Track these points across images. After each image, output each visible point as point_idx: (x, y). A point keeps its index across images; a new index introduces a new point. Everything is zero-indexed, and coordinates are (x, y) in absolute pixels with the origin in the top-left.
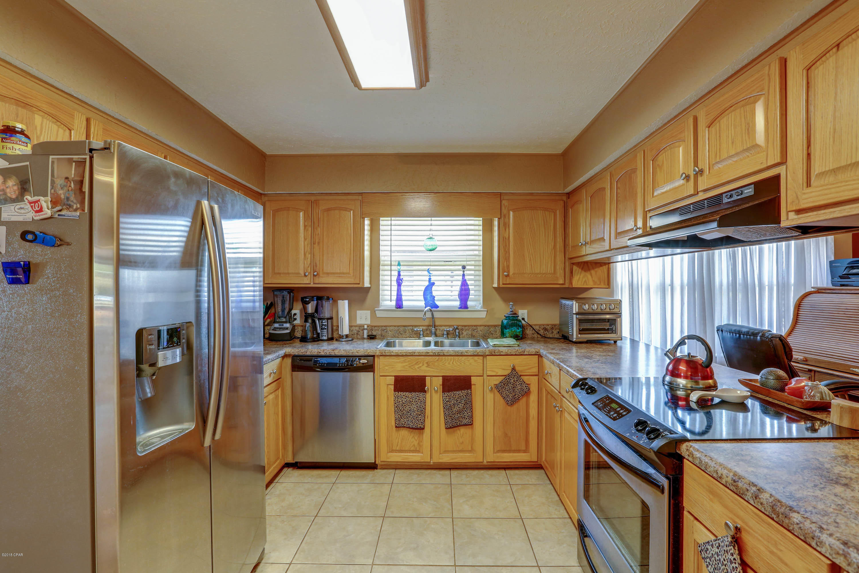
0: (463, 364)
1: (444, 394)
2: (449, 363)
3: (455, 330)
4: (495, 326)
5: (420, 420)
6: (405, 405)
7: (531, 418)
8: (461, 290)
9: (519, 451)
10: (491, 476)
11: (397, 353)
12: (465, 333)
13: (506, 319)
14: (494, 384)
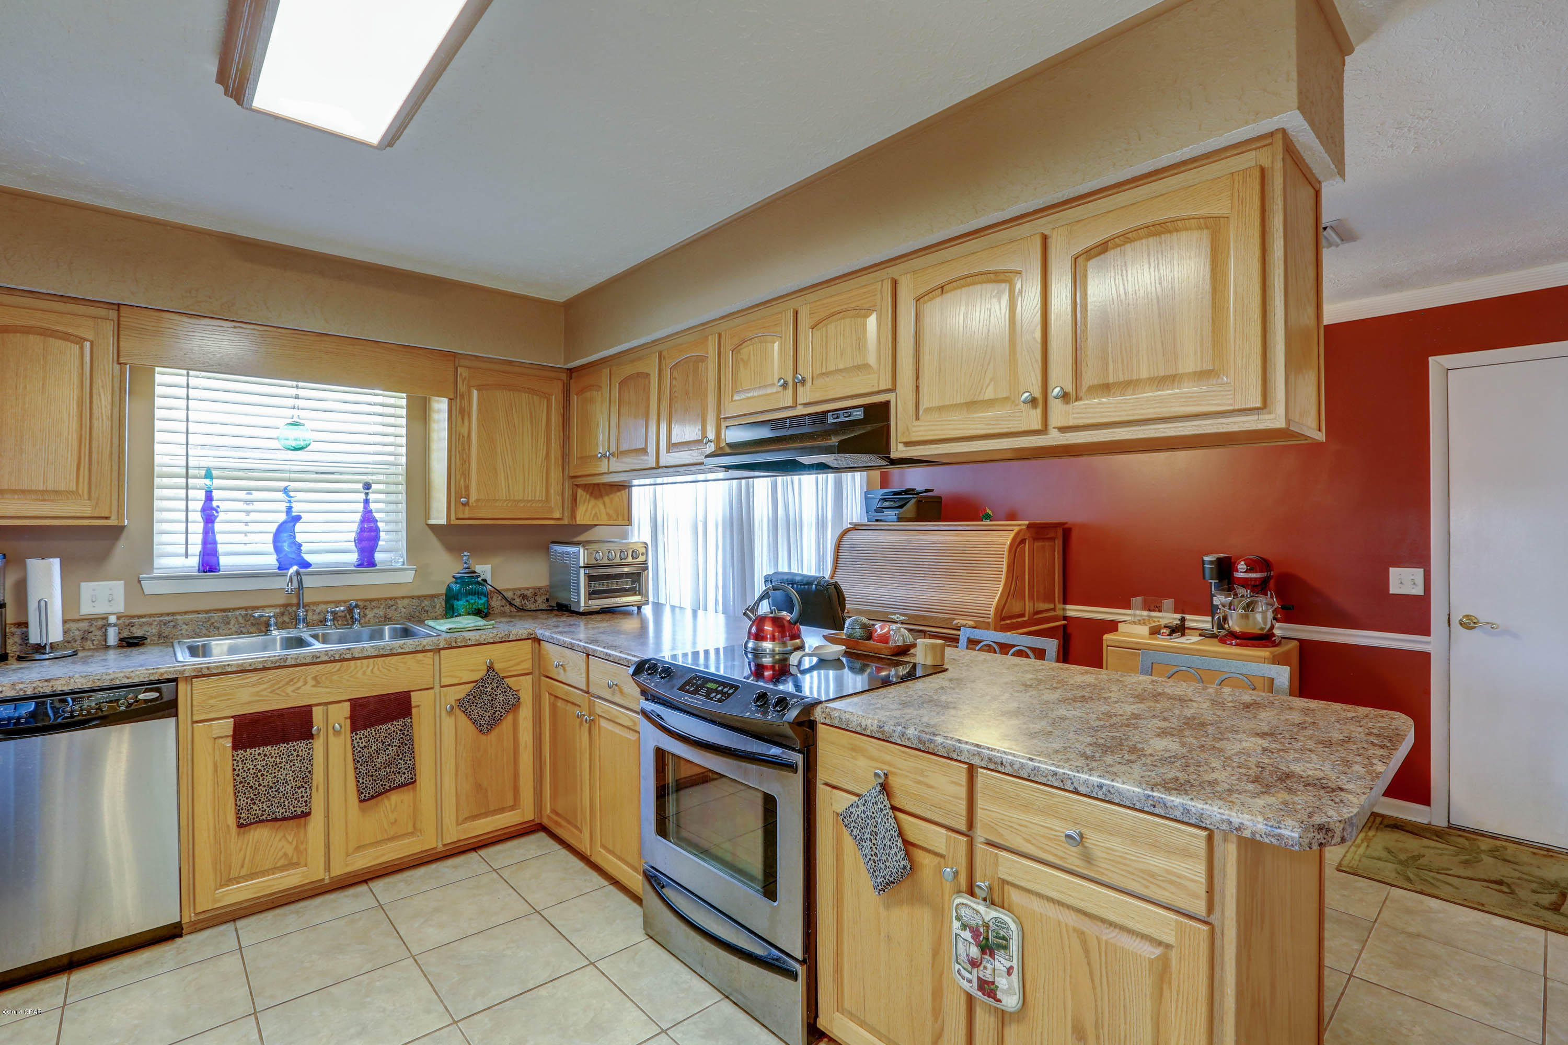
0: (393, 670)
1: (356, 734)
2: (364, 673)
3: (350, 610)
4: (432, 597)
5: (302, 797)
6: (263, 775)
7: (521, 748)
8: (362, 530)
9: (502, 810)
10: (455, 867)
11: (242, 665)
12: (370, 614)
13: (456, 583)
14: (456, 700)
